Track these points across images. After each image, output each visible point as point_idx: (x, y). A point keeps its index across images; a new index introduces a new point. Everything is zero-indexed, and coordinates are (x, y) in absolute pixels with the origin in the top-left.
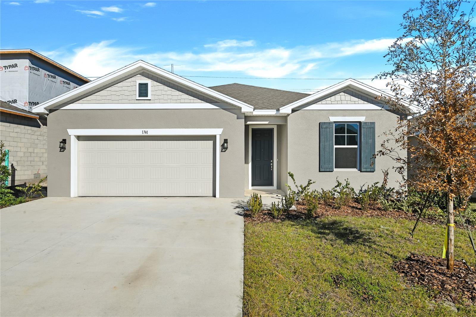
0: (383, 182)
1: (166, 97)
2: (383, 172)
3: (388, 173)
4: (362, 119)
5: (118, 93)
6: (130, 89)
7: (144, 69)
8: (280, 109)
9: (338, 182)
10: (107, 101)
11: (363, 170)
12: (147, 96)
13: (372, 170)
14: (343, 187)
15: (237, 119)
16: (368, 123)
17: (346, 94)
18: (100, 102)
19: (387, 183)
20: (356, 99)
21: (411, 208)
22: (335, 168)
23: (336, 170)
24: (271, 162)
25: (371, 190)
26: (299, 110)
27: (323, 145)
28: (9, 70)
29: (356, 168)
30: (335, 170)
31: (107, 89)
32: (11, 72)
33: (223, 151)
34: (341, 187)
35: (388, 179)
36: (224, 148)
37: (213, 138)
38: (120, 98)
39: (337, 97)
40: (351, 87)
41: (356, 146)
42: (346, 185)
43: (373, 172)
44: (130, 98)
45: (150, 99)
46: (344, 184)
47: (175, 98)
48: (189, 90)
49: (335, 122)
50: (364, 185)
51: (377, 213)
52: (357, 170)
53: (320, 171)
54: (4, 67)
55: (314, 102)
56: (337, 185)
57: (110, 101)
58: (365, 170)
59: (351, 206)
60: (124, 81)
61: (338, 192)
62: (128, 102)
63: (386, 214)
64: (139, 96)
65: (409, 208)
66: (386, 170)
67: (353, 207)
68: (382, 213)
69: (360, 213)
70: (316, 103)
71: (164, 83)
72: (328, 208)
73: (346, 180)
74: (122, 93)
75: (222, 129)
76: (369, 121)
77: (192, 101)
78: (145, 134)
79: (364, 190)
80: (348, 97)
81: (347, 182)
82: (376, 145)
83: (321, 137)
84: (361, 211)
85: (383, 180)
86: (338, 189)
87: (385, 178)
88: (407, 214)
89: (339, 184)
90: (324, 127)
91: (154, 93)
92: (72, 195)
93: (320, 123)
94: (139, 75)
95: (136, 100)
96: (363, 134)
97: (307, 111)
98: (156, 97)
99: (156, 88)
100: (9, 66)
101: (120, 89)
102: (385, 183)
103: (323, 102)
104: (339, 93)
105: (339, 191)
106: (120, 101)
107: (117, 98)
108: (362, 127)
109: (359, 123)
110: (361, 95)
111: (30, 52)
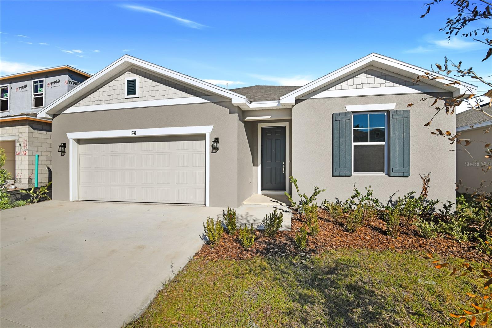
0: (422, 192)
1: (153, 94)
2: (422, 178)
3: (429, 180)
4: (391, 107)
5: (109, 93)
6: (119, 88)
7: (132, 65)
8: (281, 98)
9: (357, 191)
10: (99, 102)
11: (392, 174)
12: (135, 94)
13: (406, 174)
14: (362, 197)
15: (229, 114)
16: (400, 111)
17: (368, 76)
18: (94, 103)
19: (427, 193)
20: (383, 81)
21: (466, 234)
22: (354, 171)
23: (355, 174)
24: (283, 164)
25: (404, 203)
26: (307, 99)
27: (337, 142)
28: (54, 85)
29: (383, 171)
30: (353, 173)
31: (100, 90)
32: (55, 87)
33: (213, 151)
34: (360, 198)
35: (429, 187)
36: (215, 149)
37: (202, 137)
38: (111, 98)
39: (357, 80)
40: (375, 66)
41: (383, 143)
42: (368, 195)
43: (407, 177)
44: (119, 97)
45: (138, 97)
46: (364, 193)
47: (163, 93)
48: (177, 84)
49: (353, 112)
50: (394, 195)
51: (412, 241)
52: (384, 174)
53: (333, 176)
54: (51, 83)
55: (325, 88)
56: (354, 195)
57: (102, 102)
58: (395, 174)
59: (372, 227)
60: (115, 80)
61: (356, 204)
62: (118, 101)
63: (426, 244)
64: (128, 94)
65: (463, 234)
66: (427, 175)
67: (376, 229)
68: (421, 242)
69: (384, 241)
70: (329, 89)
71: (151, 78)
72: (337, 229)
73: (368, 188)
74: (113, 92)
75: (212, 126)
76: (400, 109)
77: (180, 96)
78: (133, 135)
79: (395, 201)
80: (371, 79)
81: (369, 191)
82: (410, 141)
83: (335, 132)
84: (386, 238)
85: (422, 189)
86: (356, 200)
87: (424, 186)
88: (460, 243)
89: (357, 194)
90: (339, 119)
91: (142, 90)
92: (71, 199)
93: (333, 114)
94: (128, 72)
95: (126, 98)
96: (392, 126)
97: (316, 100)
98: (144, 94)
99: (144, 84)
100: (54, 82)
101: (111, 88)
102: (425, 193)
103: (338, 87)
104: (359, 74)
105: (358, 203)
106: (111, 102)
107: (108, 98)
108: (391, 117)
109: (387, 112)
110: (390, 75)
111: (67, 68)
